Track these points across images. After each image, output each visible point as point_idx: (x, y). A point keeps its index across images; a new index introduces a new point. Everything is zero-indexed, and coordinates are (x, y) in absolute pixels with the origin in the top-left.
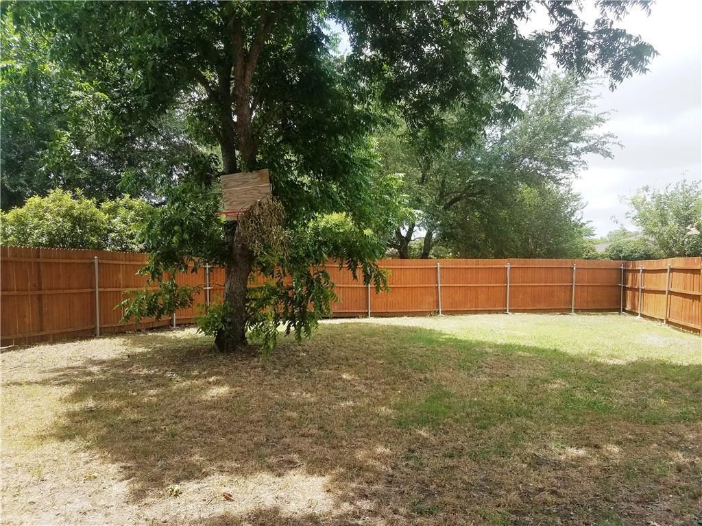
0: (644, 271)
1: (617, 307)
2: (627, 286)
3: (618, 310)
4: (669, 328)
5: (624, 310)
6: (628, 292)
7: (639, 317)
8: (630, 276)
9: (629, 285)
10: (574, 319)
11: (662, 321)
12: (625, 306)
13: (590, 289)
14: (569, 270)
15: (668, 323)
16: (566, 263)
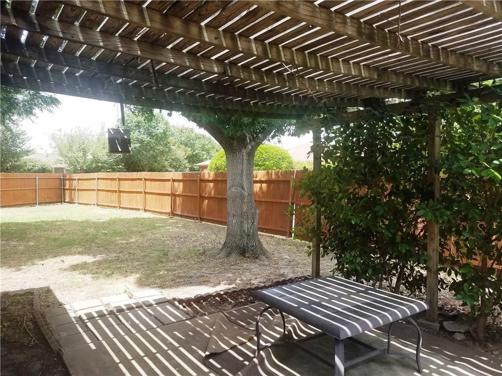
0: (78, 179)
1: (60, 200)
2: (65, 188)
3: (61, 202)
4: (99, 207)
5: (64, 202)
6: (67, 191)
7: (76, 204)
8: (67, 182)
9: (67, 187)
10: (38, 208)
11: (94, 205)
12: (65, 199)
13: (46, 190)
14: (34, 180)
15: (98, 205)
16: (32, 176)
